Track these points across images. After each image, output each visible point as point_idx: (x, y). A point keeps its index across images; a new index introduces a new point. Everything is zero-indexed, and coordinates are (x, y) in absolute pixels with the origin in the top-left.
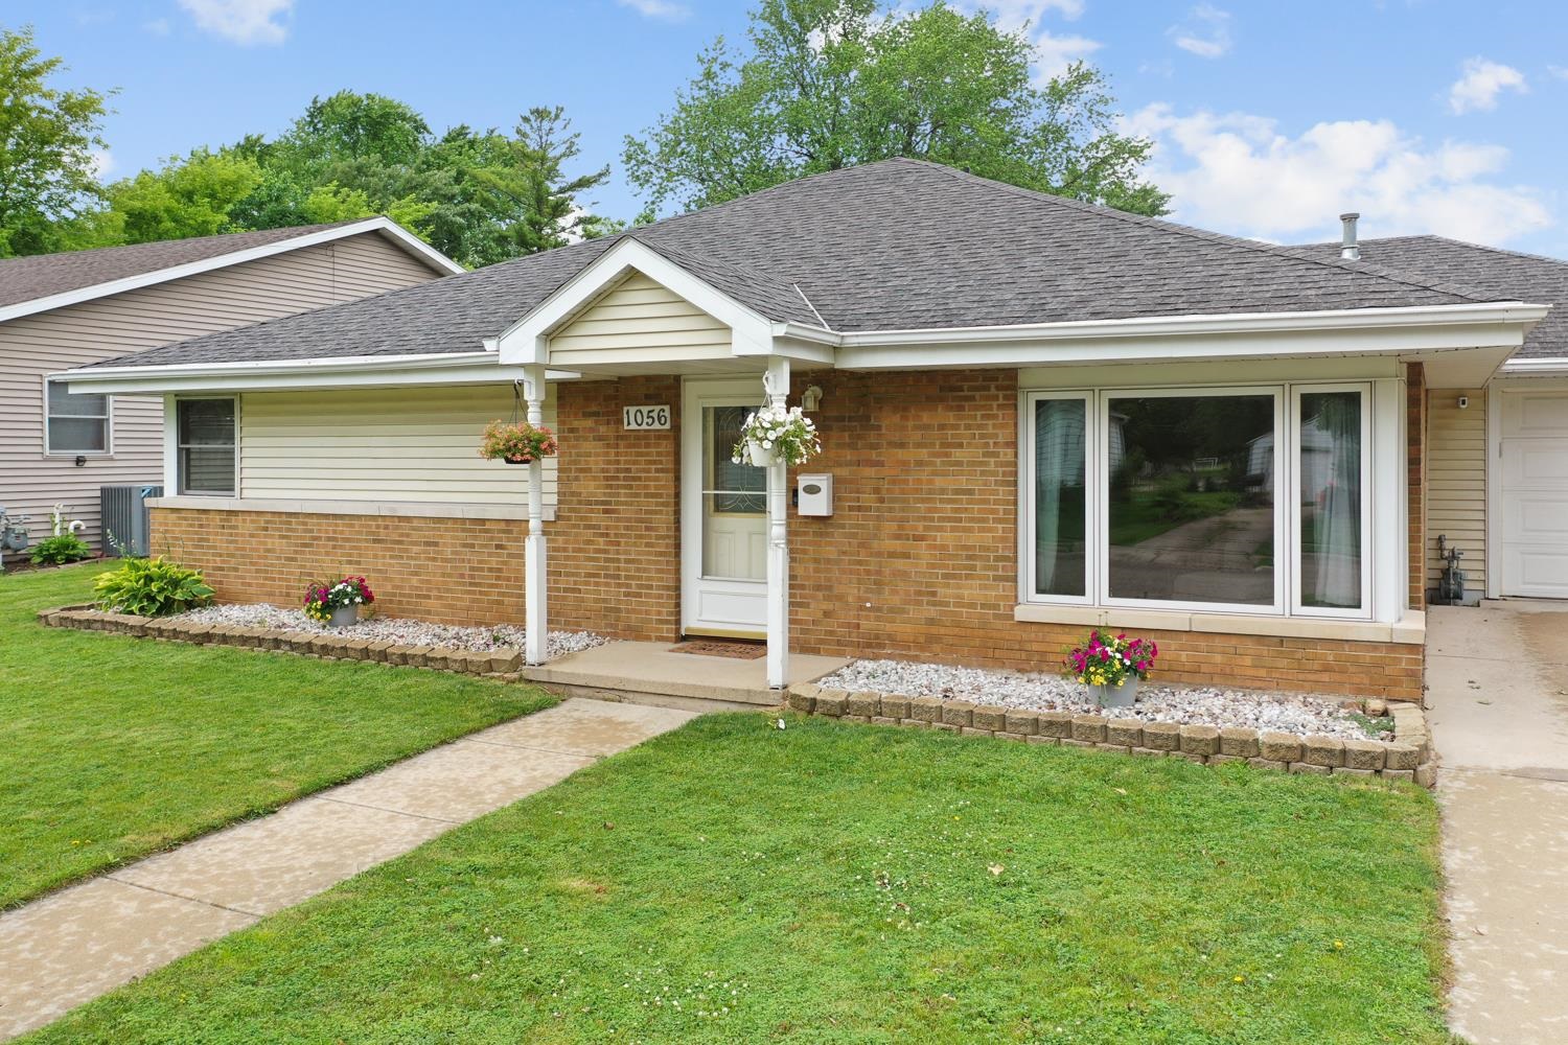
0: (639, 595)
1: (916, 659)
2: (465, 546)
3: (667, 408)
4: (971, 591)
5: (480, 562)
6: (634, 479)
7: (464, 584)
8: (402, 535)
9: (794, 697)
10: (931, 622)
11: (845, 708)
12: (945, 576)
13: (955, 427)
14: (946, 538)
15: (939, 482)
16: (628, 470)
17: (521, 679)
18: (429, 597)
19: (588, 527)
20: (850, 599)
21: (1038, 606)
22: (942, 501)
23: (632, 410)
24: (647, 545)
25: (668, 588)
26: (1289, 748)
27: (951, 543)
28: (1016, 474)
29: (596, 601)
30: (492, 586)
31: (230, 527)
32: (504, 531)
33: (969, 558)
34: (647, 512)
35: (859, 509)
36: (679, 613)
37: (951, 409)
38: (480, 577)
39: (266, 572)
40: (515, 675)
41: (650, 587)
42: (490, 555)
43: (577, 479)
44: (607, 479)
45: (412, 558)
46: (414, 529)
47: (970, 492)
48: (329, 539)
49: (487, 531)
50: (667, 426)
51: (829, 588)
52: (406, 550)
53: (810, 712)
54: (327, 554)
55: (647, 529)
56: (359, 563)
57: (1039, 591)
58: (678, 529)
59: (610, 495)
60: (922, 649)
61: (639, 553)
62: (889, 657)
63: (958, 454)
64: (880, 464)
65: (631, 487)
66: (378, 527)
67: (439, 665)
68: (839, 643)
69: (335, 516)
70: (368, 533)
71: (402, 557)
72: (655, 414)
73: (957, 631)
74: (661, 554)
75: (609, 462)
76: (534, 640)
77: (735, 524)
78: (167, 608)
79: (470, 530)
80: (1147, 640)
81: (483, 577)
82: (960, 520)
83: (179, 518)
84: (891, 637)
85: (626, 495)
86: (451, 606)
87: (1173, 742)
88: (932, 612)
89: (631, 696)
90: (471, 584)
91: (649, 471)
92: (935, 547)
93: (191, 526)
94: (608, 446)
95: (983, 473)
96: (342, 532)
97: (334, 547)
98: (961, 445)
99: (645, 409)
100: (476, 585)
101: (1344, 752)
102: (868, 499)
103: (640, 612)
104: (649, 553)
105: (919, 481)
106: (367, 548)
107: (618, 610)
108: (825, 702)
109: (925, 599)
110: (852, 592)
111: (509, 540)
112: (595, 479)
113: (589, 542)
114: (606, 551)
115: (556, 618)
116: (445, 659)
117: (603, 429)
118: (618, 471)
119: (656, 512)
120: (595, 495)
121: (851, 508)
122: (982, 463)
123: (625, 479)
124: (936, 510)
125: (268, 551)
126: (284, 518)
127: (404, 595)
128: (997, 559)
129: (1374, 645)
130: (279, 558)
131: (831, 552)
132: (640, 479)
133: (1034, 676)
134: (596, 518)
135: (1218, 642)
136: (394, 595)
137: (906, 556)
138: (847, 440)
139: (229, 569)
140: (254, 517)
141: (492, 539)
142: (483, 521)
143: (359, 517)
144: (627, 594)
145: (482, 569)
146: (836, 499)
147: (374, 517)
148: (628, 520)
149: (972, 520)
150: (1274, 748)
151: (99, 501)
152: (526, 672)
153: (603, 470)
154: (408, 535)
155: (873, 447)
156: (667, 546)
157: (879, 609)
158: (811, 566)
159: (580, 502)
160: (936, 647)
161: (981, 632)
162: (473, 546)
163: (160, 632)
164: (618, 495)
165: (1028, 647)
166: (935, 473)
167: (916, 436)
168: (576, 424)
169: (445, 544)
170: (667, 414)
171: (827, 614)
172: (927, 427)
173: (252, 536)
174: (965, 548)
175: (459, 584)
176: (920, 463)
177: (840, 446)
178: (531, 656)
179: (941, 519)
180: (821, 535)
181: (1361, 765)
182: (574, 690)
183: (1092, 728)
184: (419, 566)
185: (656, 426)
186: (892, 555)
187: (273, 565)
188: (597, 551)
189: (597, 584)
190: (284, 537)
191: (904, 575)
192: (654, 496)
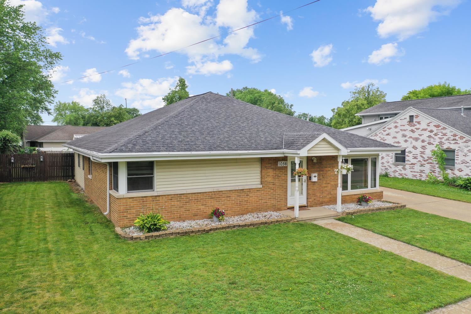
0: (280, 201)
2: (238, 196)
3: (287, 162)
5: (242, 199)
6: (279, 177)
8: (219, 196)
10: (330, 198)
12: (332, 190)
16: (278, 175)
18: (228, 210)
19: (269, 188)
20: (318, 196)
23: (280, 162)
24: (282, 190)
25: (285, 199)
29: (271, 204)
30: (245, 205)
32: (249, 191)
33: (336, 186)
34: (282, 184)
36: (287, 204)
37: (333, 161)
38: (242, 203)
41: (282, 199)
42: (245, 197)
43: (267, 178)
44: (273, 177)
45: (223, 201)
48: (195, 200)
50: (287, 165)
51: (315, 194)
52: (222, 199)
55: (282, 187)
56: (206, 205)
59: (274, 181)
61: (280, 192)
62: (324, 205)
64: (323, 171)
65: (279, 179)
66: (212, 194)
68: (316, 204)
70: (208, 196)
71: (220, 201)
72: (284, 163)
73: (334, 199)
74: (284, 192)
75: (274, 174)
79: (240, 192)
81: (243, 203)
84: (324, 202)
85: (277, 180)
86: (234, 212)
88: (330, 196)
90: (240, 205)
91: (282, 175)
92: (331, 185)
93: (139, 202)
94: (274, 170)
96: (200, 197)
97: (197, 202)
100: (242, 205)
102: (322, 177)
103: (280, 205)
104: (282, 192)
105: (329, 174)
107: (275, 205)
109: (329, 194)
110: (318, 194)
111: (250, 193)
113: (269, 192)
114: (273, 193)
117: (273, 167)
118: (276, 175)
119: (284, 183)
120: (270, 181)
123: (277, 177)
124: (331, 178)
125: (172, 206)
130: (177, 207)
131: (315, 188)
134: (271, 186)
137: (327, 187)
138: (318, 167)
141: (245, 193)
142: (243, 190)
143: (206, 193)
144: (277, 202)
145: (243, 201)
147: (211, 192)
148: (278, 186)
153: (272, 175)
154: (221, 195)
155: (323, 168)
156: (286, 190)
157: (323, 197)
158: (312, 191)
159: (267, 183)
160: (331, 202)
162: (240, 196)
165: (343, 200)
168: (267, 166)
169: (232, 196)
171: (314, 199)
174: (335, 184)
175: (236, 205)
180: (314, 185)
184: (225, 203)
185: (284, 165)
186: (325, 187)
187: (174, 210)
188: (271, 193)
189: (271, 200)
190: (179, 201)
191: (326, 190)
192: (284, 180)
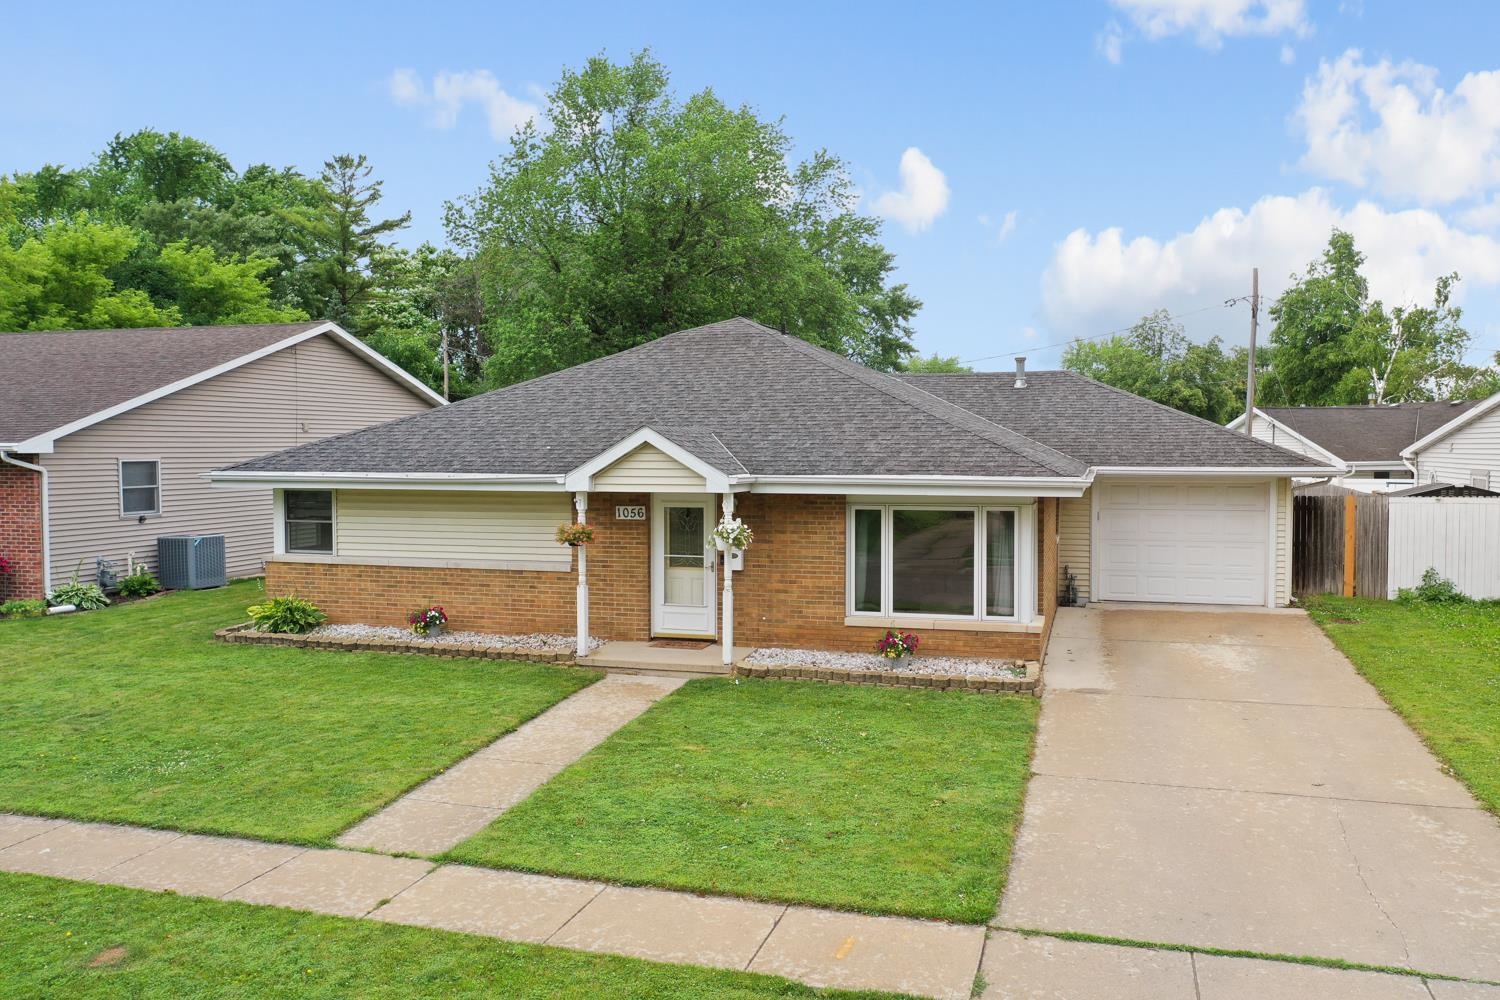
0: (626, 615)
1: (791, 647)
2: (509, 586)
3: (643, 508)
4: (821, 610)
5: (518, 596)
6: (622, 548)
7: (508, 609)
8: (463, 580)
9: (739, 668)
10: (799, 627)
11: (767, 672)
12: (807, 603)
13: (812, 523)
14: (808, 582)
15: (804, 552)
16: (618, 543)
17: (576, 665)
18: (483, 618)
19: (592, 575)
20: (754, 615)
21: (856, 618)
22: (806, 562)
23: (622, 508)
24: (631, 586)
25: (643, 610)
26: (980, 683)
27: (810, 585)
28: (845, 548)
30: (527, 610)
31: (332, 575)
32: (536, 578)
33: (820, 592)
34: (631, 567)
35: (759, 566)
36: (650, 625)
37: (809, 513)
38: (519, 605)
39: (360, 603)
40: (572, 663)
41: (633, 610)
42: (526, 592)
44: (605, 547)
45: (471, 594)
46: (472, 576)
47: (821, 558)
48: (409, 582)
49: (524, 578)
50: (644, 518)
51: (742, 609)
52: (467, 589)
53: (748, 676)
54: (407, 592)
55: (631, 577)
56: (432, 597)
57: (857, 609)
58: (649, 577)
59: (607, 557)
60: (795, 642)
61: (625, 591)
62: (776, 646)
63: (814, 538)
64: (771, 542)
65: (620, 552)
66: (445, 575)
67: (523, 658)
68: (747, 640)
69: (413, 568)
70: (438, 579)
71: (463, 594)
72: (636, 511)
73: (813, 631)
74: (639, 591)
75: (607, 538)
76: (582, 642)
77: (684, 574)
79: (511, 577)
80: (913, 634)
81: (522, 605)
82: (815, 573)
83: (288, 569)
84: (776, 635)
85: (617, 557)
86: (499, 623)
87: (929, 683)
88: (800, 622)
89: (644, 671)
90: (513, 610)
91: (631, 543)
92: (802, 587)
93: (301, 573)
94: (606, 528)
95: (828, 548)
96: (419, 578)
97: (413, 587)
98: (816, 533)
99: (630, 508)
100: (517, 610)
101: (1003, 683)
102: (764, 561)
103: (626, 624)
104: (632, 591)
105: (793, 552)
106: (437, 588)
107: (612, 624)
108: (757, 671)
109: (796, 615)
110: (755, 612)
111: (539, 583)
112: (597, 547)
113: (593, 584)
114: (603, 590)
115: (593, 629)
116: (527, 655)
117: (601, 519)
118: (612, 543)
119: (637, 567)
120: (596, 556)
121: (754, 566)
122: (827, 543)
123: (616, 548)
124: (802, 567)
125: (362, 590)
127: (464, 617)
128: (835, 593)
129: (1019, 634)
130: (370, 595)
131: (743, 590)
132: (626, 548)
133: (854, 654)
134: (598, 570)
135: (947, 634)
136: (458, 617)
137: (786, 592)
139: (331, 602)
140: (351, 568)
141: (527, 582)
142: (521, 572)
143: (432, 569)
145: (521, 601)
146: (745, 561)
147: (443, 569)
148: (619, 571)
149: (822, 573)
150: (973, 683)
151: (156, 548)
152: (578, 660)
153: (602, 543)
154: (468, 580)
155: (770, 532)
156: (644, 586)
157: (770, 621)
160: (802, 640)
161: (826, 632)
162: (514, 586)
164: (612, 557)
165: (852, 639)
166: (801, 547)
167: (791, 528)
169: (494, 586)
170: (644, 511)
171: (740, 624)
172: (797, 523)
173: (349, 580)
174: (819, 587)
175: (504, 609)
176: (793, 542)
178: (581, 652)
179: (805, 572)
180: (738, 580)
181: (1011, 689)
182: (609, 670)
183: (891, 678)
184: (477, 599)
185: (637, 518)
186: (778, 591)
187: (365, 599)
188: (598, 589)
189: (598, 609)
190: (374, 581)
191: (784, 602)
192: (635, 558)
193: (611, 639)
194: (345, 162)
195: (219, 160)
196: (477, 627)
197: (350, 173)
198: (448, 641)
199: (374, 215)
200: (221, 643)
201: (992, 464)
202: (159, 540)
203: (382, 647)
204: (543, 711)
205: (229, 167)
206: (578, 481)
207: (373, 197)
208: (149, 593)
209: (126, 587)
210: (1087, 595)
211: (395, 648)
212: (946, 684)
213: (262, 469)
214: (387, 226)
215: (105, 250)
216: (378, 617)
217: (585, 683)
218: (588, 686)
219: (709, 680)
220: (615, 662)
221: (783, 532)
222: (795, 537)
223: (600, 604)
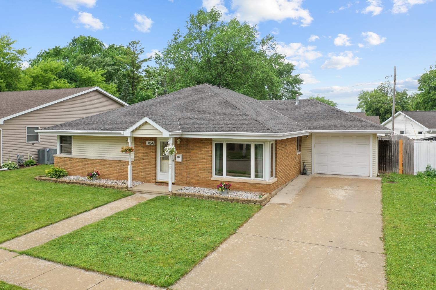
0: (149, 175)
1: (196, 186)
2: (117, 165)
3: (154, 142)
4: (205, 175)
5: (120, 168)
6: (148, 154)
7: (117, 172)
8: (105, 163)
9: (172, 193)
10: (198, 180)
11: (180, 195)
12: (201, 172)
13: (202, 147)
14: (200, 166)
15: (200, 156)
16: (147, 152)
17: (127, 190)
18: (110, 175)
19: (140, 162)
20: (185, 176)
21: (216, 178)
22: (200, 160)
23: (148, 142)
25: (154, 174)
26: (243, 200)
27: (201, 167)
28: (212, 155)
29: (141, 176)
30: (122, 173)
31: (71, 161)
33: (204, 169)
34: (150, 160)
35: (187, 160)
36: (156, 178)
37: (201, 144)
38: (120, 171)
39: (78, 169)
40: (126, 189)
41: (151, 173)
42: (122, 167)
43: (138, 154)
44: (143, 154)
45: (107, 167)
46: (107, 162)
47: (204, 158)
48: (91, 163)
49: (121, 163)
50: (154, 145)
51: (182, 174)
52: (106, 166)
53: (175, 195)
54: (90, 166)
55: (150, 163)
56: (97, 168)
57: (216, 175)
58: (156, 163)
59: (144, 157)
60: (197, 185)
61: (149, 167)
62: (191, 186)
63: (203, 152)
64: (190, 153)
65: (147, 155)
66: (100, 161)
67: (113, 188)
68: (183, 184)
69: (92, 159)
70: (98, 163)
71: (105, 167)
72: (152, 143)
73: (202, 182)
74: (153, 167)
75: (144, 151)
76: (130, 183)
77: (165, 162)
78: (59, 177)
79: (118, 162)
80: (230, 183)
81: (121, 171)
82: (203, 163)
83: (60, 159)
84: (192, 182)
85: (147, 157)
86: (114, 177)
87: (227, 200)
88: (198, 178)
89: (146, 193)
91: (151, 153)
92: (199, 167)
93: (63, 160)
94: (144, 148)
95: (206, 155)
96: (93, 162)
97: (92, 165)
98: (203, 150)
99: (150, 142)
100: (120, 173)
101: (250, 201)
102: (188, 159)
103: (149, 178)
104: (151, 167)
105: (196, 156)
106: (98, 165)
107: (145, 178)
108: (177, 194)
109: (197, 176)
110: (185, 175)
111: (125, 164)
112: (141, 154)
113: (140, 165)
114: (143, 167)
115: (133, 179)
116: (114, 187)
117: (142, 145)
118: (145, 152)
119: (152, 160)
120: (141, 157)
121: (185, 160)
122: (206, 153)
123: (146, 154)
124: (199, 161)
125: (79, 165)
126: (82, 159)
127: (106, 174)
128: (209, 170)
129: (264, 184)
130: (81, 167)
131: (182, 168)
132: (149, 154)
133: (214, 189)
134: (142, 161)
135: (242, 184)
136: (104, 174)
137: (194, 169)
138: (185, 148)
139: (71, 169)
140: (76, 159)
141: (122, 164)
142: (120, 161)
143: (97, 159)
144: (147, 175)
145: (120, 170)
146: (183, 159)
148: (147, 161)
149: (205, 163)
150: (241, 200)
151: (37, 152)
152: (128, 189)
154: (106, 163)
155: (189, 150)
156: (154, 166)
157: (190, 178)
158: (179, 170)
159: (138, 158)
160: (199, 184)
161: (206, 182)
162: (119, 165)
163: (60, 182)
164: (145, 157)
165: (213, 184)
166: (199, 155)
167: (196, 148)
168: (138, 144)
169: (113, 165)
170: (154, 143)
171: (181, 179)
172: (198, 147)
173: (75, 162)
174: (204, 167)
175: (116, 172)
176: (196, 153)
177: (183, 150)
178: (129, 186)
179: (200, 163)
180: (180, 165)
181: (253, 203)
182: (137, 192)
183: (216, 197)
184: (108, 169)
185: (152, 145)
186: (192, 168)
187: (80, 168)
188: (142, 167)
189: (141, 173)
190: (82, 163)
191: (194, 172)
192: (152, 157)
193: (145, 182)
194: (134, 43)
195: (101, 43)
196: (109, 177)
197: (135, 45)
198: (97, 182)
199: (141, 57)
200: (35, 180)
201: (254, 128)
202: (38, 150)
203: (76, 183)
204: (103, 205)
205: (103, 45)
206: (127, 133)
207: (141, 52)
208: (32, 165)
209: (26, 163)
210: (310, 171)
211: (80, 183)
212: (233, 200)
213: (52, 129)
214: (145, 60)
215: (55, 68)
216: (83, 174)
217: (125, 196)
218: (126, 197)
219: (163, 196)
220: (138, 190)
221: (193, 150)
222: (197, 151)
223: (142, 171)
